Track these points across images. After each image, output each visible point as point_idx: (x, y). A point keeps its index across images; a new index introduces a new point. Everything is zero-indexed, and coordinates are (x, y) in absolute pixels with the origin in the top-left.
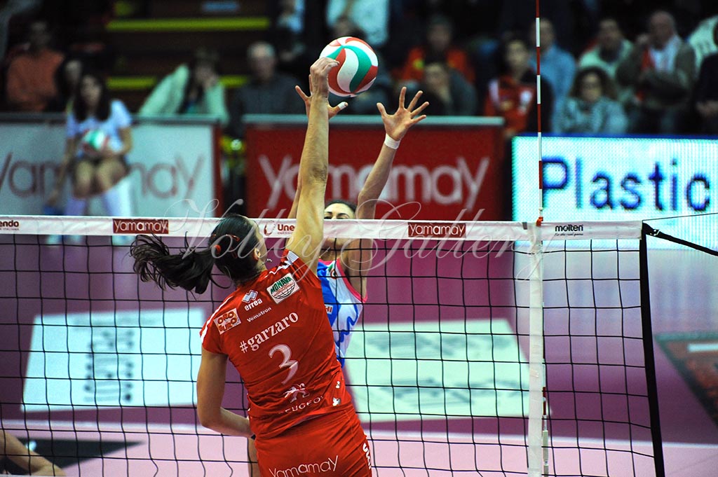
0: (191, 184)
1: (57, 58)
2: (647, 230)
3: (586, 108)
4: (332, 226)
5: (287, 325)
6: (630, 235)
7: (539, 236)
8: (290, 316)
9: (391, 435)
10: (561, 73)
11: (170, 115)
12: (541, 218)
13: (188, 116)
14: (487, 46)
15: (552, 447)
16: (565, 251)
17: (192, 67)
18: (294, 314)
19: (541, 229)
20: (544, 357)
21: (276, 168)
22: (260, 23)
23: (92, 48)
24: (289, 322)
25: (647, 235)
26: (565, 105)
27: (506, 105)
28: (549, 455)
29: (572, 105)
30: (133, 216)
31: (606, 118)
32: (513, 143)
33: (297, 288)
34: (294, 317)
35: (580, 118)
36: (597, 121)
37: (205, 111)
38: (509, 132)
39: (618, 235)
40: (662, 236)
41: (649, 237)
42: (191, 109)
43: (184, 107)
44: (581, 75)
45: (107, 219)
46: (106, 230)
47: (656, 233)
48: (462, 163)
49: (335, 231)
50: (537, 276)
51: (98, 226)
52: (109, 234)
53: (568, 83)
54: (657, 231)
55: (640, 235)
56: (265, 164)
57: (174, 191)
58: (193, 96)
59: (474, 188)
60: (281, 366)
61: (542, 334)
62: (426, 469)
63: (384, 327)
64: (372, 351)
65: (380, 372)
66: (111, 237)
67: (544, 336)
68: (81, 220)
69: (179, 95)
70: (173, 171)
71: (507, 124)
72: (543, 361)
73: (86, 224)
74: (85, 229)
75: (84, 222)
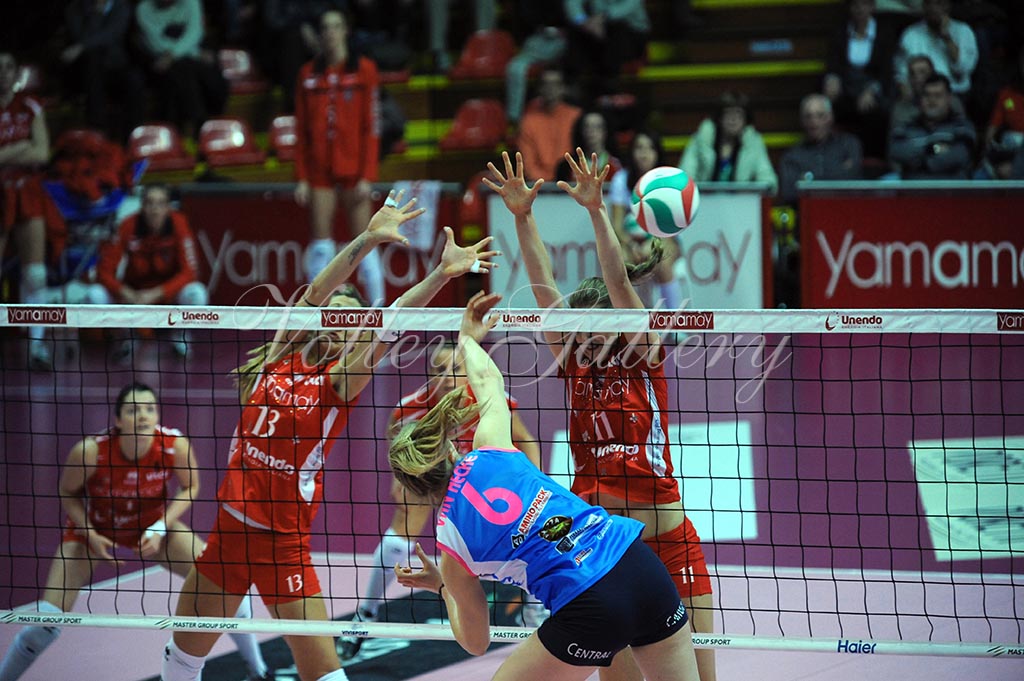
0: (736, 267)
1: (572, 114)
4: (906, 318)
9: (976, 577)
11: (704, 182)
21: (836, 248)
22: (811, 67)
23: (621, 100)
42: (725, 174)
43: (717, 171)
49: (909, 324)
51: (632, 320)
57: (716, 276)
58: (726, 154)
62: (1017, 619)
63: (968, 443)
64: (952, 473)
65: (963, 499)
70: (715, 251)
73: (618, 318)
74: (617, 325)
75: (616, 316)
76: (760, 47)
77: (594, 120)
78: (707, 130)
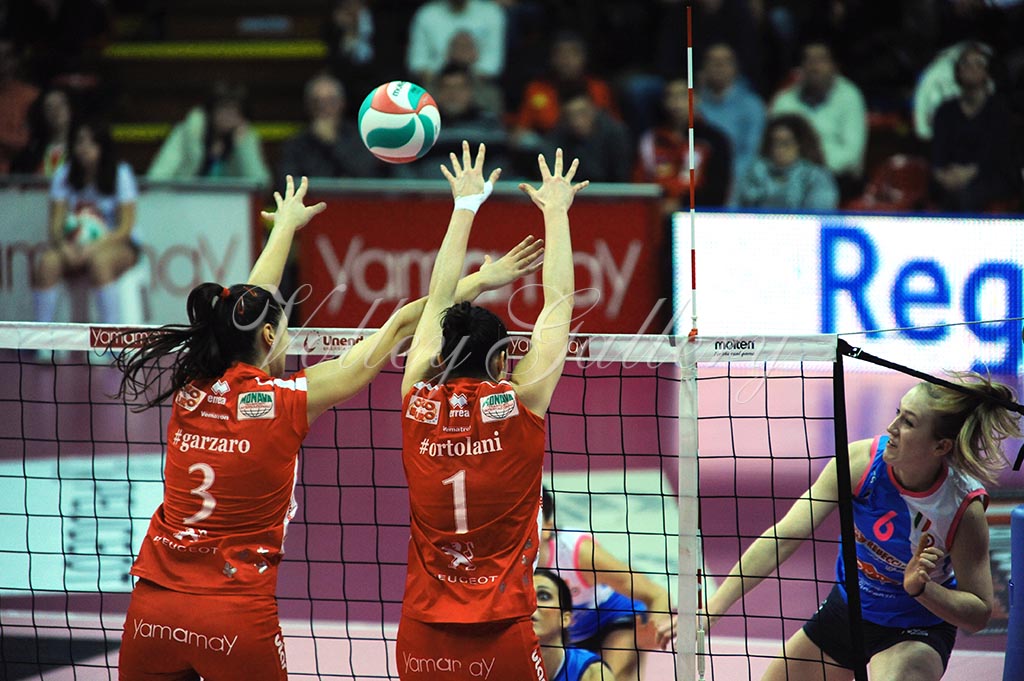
0: (220, 275)
1: (29, 94)
2: (843, 348)
3: (778, 172)
5: (231, 450)
6: (821, 354)
7: (693, 356)
8: (241, 443)
10: (744, 124)
11: (188, 178)
12: (695, 331)
13: (214, 180)
14: (639, 84)
15: (711, 655)
16: (729, 377)
17: (210, 111)
18: (248, 443)
19: (696, 346)
20: (700, 527)
21: (341, 255)
22: (313, 49)
24: (236, 447)
25: (844, 356)
26: (749, 168)
27: (664, 170)
28: (706, 666)
29: (760, 169)
30: (142, 324)
31: (808, 188)
32: (674, 220)
33: (271, 415)
34: (244, 446)
35: (772, 187)
36: (794, 192)
37: (238, 172)
38: (669, 205)
39: (804, 355)
40: (865, 357)
41: (846, 359)
42: (216, 169)
43: (206, 168)
44: (773, 124)
45: (82, 327)
46: (81, 343)
47: (857, 352)
48: (603, 249)
50: (690, 413)
51: (71, 336)
52: (85, 349)
53: (754, 138)
54: (859, 349)
55: (835, 356)
56: (325, 248)
58: (217, 148)
59: (620, 283)
60: (194, 492)
61: (696, 494)
66: (88, 352)
67: (699, 497)
68: (46, 327)
69: (197, 151)
70: (195, 257)
71: (666, 194)
72: (698, 532)
73: (52, 333)
74: (51, 341)
75: (50, 331)
76: (251, 25)
77: (56, 101)
78: (196, 121)
